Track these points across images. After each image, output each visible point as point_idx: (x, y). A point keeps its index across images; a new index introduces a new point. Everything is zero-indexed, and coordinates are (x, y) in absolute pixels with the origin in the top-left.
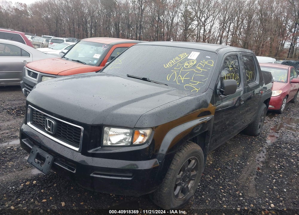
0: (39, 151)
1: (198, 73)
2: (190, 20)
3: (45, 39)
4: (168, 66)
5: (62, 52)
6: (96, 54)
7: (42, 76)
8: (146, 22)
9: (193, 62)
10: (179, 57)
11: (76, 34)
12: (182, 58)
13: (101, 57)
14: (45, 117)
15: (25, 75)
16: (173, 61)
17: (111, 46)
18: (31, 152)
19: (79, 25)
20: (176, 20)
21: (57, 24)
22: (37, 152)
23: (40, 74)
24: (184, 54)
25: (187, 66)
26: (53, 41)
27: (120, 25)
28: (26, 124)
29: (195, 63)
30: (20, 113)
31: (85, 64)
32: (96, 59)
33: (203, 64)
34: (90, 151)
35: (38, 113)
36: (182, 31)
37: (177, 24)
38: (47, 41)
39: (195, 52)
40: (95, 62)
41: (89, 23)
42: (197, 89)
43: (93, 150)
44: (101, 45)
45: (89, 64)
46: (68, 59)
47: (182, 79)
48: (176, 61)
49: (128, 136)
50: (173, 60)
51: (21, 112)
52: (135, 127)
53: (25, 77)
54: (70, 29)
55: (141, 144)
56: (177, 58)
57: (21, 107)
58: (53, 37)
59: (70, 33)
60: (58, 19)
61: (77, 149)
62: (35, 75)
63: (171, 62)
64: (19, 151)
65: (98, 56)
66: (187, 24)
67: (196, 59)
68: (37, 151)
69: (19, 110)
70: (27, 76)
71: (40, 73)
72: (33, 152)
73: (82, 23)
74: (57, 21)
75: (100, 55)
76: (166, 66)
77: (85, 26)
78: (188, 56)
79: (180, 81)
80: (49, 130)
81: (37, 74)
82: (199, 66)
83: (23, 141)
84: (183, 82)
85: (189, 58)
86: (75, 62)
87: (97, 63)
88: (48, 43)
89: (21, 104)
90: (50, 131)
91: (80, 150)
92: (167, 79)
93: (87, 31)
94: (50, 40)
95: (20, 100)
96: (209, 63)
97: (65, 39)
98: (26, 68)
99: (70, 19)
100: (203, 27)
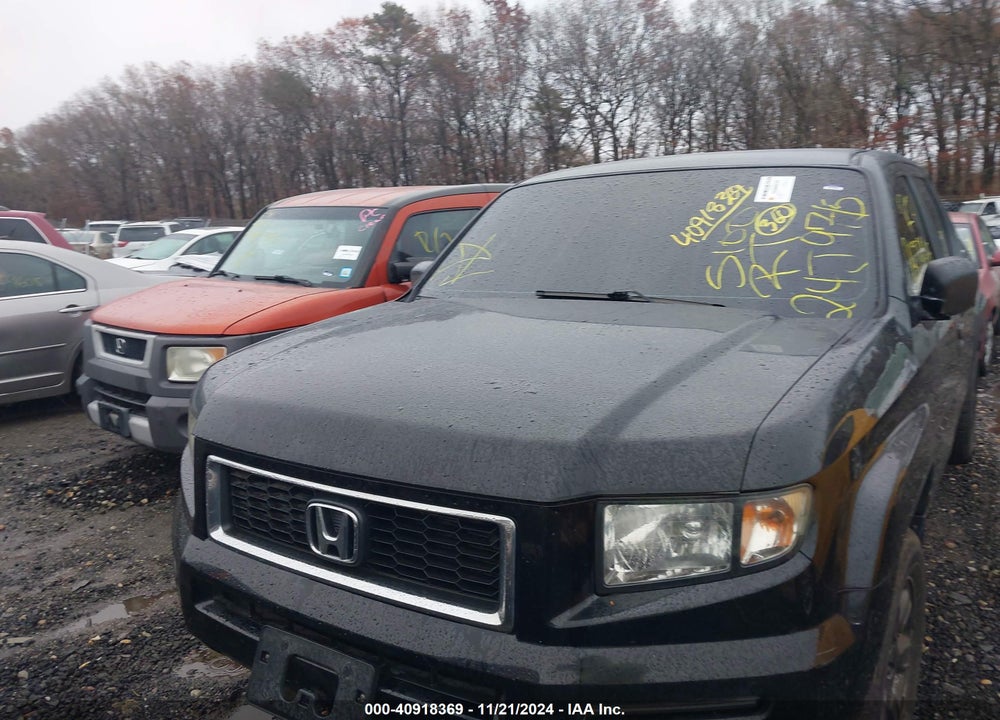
0: (296, 645)
1: (823, 250)
2: (561, 117)
3: (96, 234)
4: (692, 236)
5: (178, 264)
6: (341, 248)
7: (166, 347)
8: (419, 141)
9: (784, 212)
10: (718, 202)
11: (192, 205)
12: (735, 202)
13: (362, 255)
14: (299, 497)
15: (93, 354)
16: (702, 220)
17: (391, 212)
18: (259, 654)
19: (198, 176)
20: (517, 123)
21: (124, 183)
22: (289, 651)
23: (155, 341)
24: (735, 189)
25: (768, 229)
26: (128, 236)
27: (335, 160)
28: (204, 534)
29: (792, 212)
30: (94, 494)
31: (311, 285)
32: (346, 263)
33: (827, 214)
34: (561, 621)
35: (257, 485)
36: (538, 155)
37: (522, 134)
38: (106, 238)
39: (774, 179)
40: (346, 272)
41: (231, 167)
42: (843, 308)
43: (568, 614)
44: (350, 213)
45: (327, 284)
46: (238, 277)
47: (769, 276)
48: (716, 215)
49: (697, 530)
50: (701, 216)
51: (101, 491)
52: (745, 488)
53: (92, 361)
54: (168, 192)
55: (775, 561)
56: (713, 207)
57: (90, 473)
58: (123, 224)
59: (172, 205)
60: (125, 165)
61: (493, 619)
62: (135, 348)
63: (696, 222)
64: (143, 648)
65: (352, 253)
66: (551, 132)
67: (791, 199)
68: (285, 646)
69: (89, 485)
70: (102, 356)
71: (154, 336)
72: (264, 653)
73: (208, 169)
74: (124, 172)
75: (359, 248)
76: (683, 239)
77: (218, 175)
78: (754, 194)
79: (765, 286)
80: (332, 549)
81: (144, 342)
82: (815, 222)
83: (205, 612)
84: (779, 287)
85: (758, 199)
86: (269, 283)
87: (353, 275)
88: (110, 244)
89: (88, 462)
90: (337, 555)
91: (506, 619)
92: (712, 284)
93: (227, 190)
94: (116, 236)
95: (74, 447)
96: (846, 206)
97: (166, 225)
98: (95, 326)
99: (165, 159)
100: (607, 135)
